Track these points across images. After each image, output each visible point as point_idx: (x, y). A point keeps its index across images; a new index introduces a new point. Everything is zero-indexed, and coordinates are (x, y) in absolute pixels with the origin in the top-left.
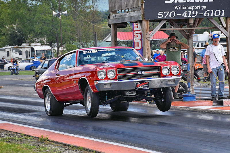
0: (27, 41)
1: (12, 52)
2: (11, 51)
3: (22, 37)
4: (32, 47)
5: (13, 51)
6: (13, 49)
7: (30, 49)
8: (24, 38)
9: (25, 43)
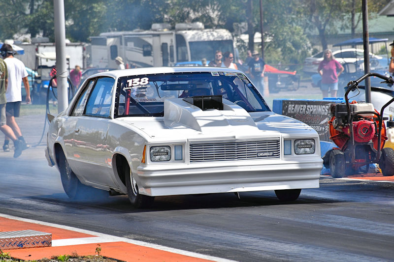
0: (166, 16)
1: (123, 46)
2: (121, 44)
3: (152, 4)
4: (179, 32)
5: (129, 44)
6: (128, 40)
7: (173, 38)
8: (158, 9)
9: (160, 21)
